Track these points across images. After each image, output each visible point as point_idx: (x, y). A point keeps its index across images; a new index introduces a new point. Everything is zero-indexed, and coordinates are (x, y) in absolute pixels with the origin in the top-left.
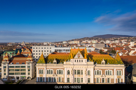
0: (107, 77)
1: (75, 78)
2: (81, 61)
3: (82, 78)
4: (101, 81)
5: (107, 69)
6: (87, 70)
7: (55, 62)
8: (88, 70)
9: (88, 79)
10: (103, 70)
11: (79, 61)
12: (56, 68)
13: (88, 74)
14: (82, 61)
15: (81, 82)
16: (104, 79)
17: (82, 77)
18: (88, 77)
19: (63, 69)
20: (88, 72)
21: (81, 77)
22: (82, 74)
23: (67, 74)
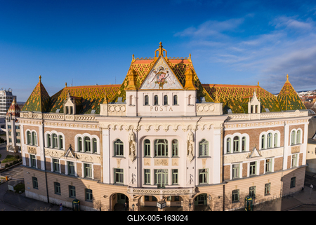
0: (266, 154)
1: (147, 171)
2: (170, 101)
3: (176, 171)
4: (244, 171)
5: (266, 129)
6: (194, 140)
7: (71, 107)
8: (198, 140)
9: (200, 170)
10: (254, 134)
11: (161, 101)
12: (72, 128)
13: (200, 154)
14: (175, 102)
15: (170, 182)
16: (254, 163)
17: (176, 164)
18: (200, 164)
19: (99, 135)
20: (200, 147)
21: (170, 168)
22: (175, 153)
23: (112, 154)
